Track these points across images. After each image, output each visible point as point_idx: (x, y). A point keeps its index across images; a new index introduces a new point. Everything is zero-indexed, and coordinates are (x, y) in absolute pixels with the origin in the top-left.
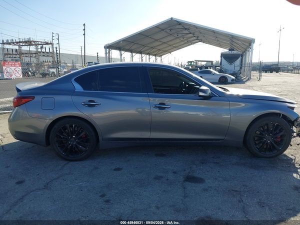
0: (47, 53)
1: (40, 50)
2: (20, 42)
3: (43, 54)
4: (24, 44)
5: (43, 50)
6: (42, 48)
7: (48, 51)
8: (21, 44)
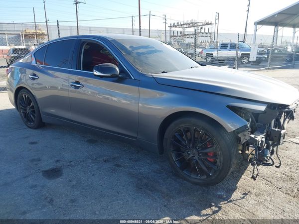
0: (206, 33)
1: (199, 31)
2: (183, 24)
3: (202, 35)
4: (187, 26)
5: (203, 31)
6: (201, 28)
7: (207, 31)
8: (185, 26)
